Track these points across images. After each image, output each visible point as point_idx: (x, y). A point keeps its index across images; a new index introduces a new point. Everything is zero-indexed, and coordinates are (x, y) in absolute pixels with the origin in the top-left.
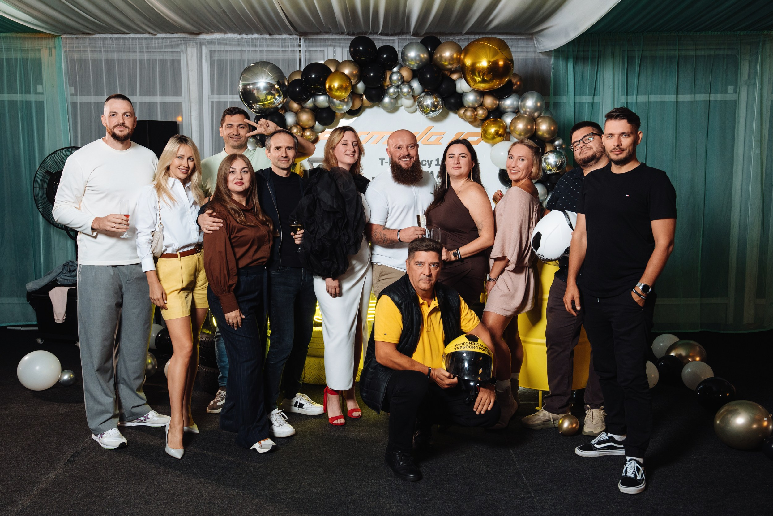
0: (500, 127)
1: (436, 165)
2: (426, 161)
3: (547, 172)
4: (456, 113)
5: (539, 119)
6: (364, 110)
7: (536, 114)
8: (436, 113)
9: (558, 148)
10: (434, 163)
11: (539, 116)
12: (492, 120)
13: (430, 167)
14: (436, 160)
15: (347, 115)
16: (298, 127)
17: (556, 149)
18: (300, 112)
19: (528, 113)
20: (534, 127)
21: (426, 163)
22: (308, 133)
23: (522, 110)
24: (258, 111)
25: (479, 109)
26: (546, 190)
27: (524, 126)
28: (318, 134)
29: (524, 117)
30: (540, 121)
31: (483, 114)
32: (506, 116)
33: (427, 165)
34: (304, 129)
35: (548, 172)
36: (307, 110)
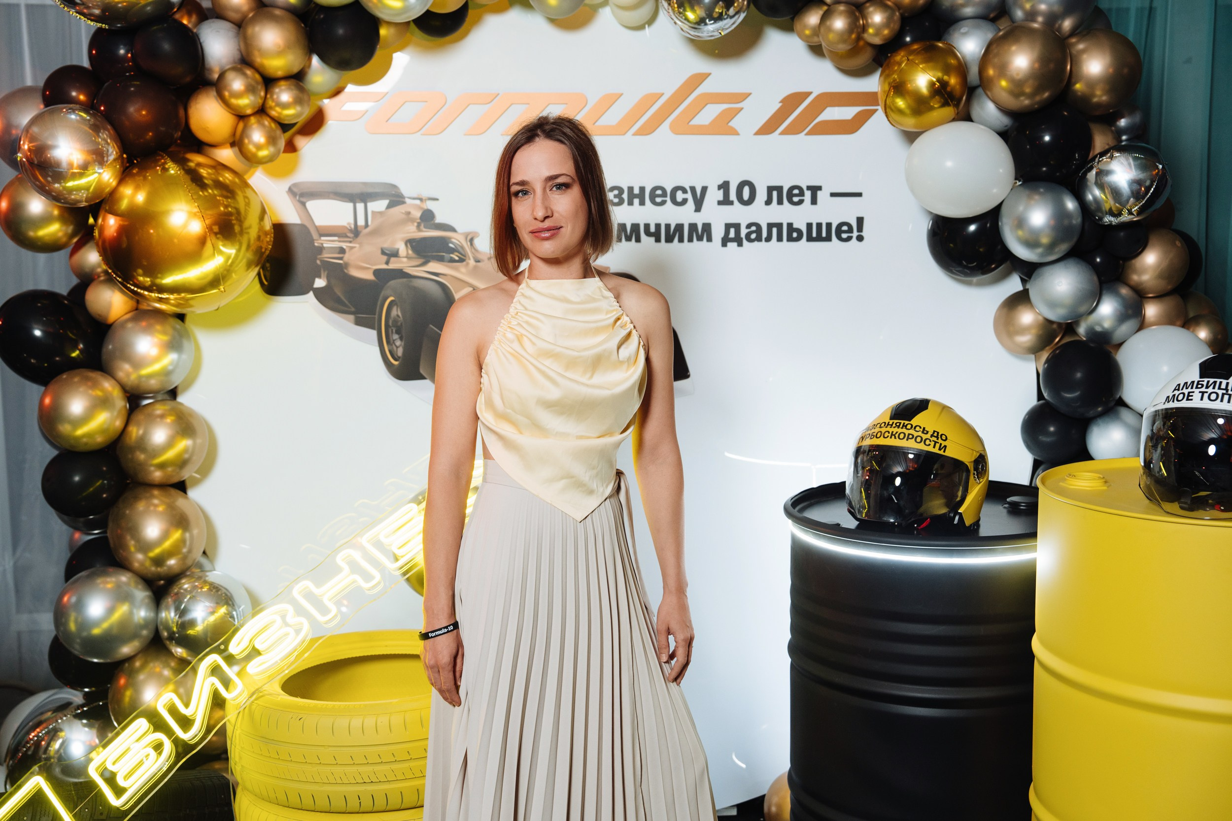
0: (947, 70)
1: (720, 203)
2: (684, 191)
3: (1101, 219)
4: (788, 28)
5: (1078, 42)
6: (478, 20)
7: (1067, 24)
8: (727, 26)
9: (1124, 138)
10: (714, 195)
11: (1075, 32)
12: (915, 47)
13: (698, 209)
14: (720, 187)
15: (417, 34)
16: (249, 72)
17: (1122, 141)
18: (254, 20)
19: (1040, 19)
20: (1069, 67)
21: (685, 196)
22: (284, 95)
23: (1022, 8)
24: (97, 12)
25: (871, 9)
26: (1095, 278)
27: (1033, 63)
28: (320, 103)
29: (1033, 31)
30: (1081, 46)
31: (886, 24)
32: (963, 30)
33: (691, 204)
34: (269, 82)
35: (1108, 219)
36: (278, 12)
